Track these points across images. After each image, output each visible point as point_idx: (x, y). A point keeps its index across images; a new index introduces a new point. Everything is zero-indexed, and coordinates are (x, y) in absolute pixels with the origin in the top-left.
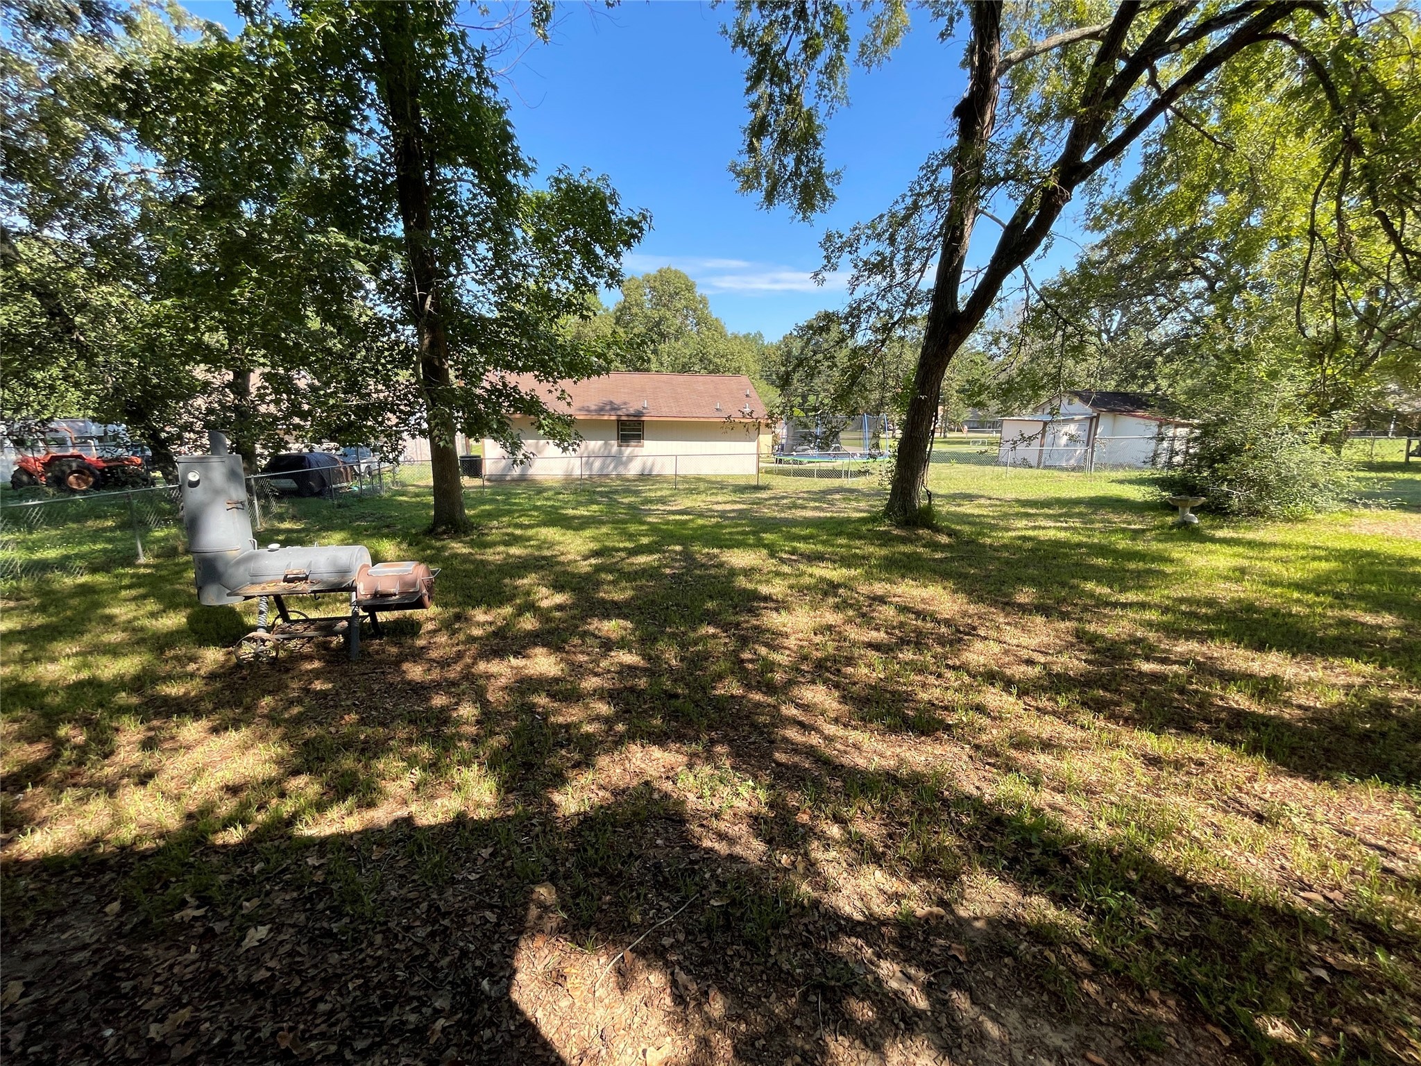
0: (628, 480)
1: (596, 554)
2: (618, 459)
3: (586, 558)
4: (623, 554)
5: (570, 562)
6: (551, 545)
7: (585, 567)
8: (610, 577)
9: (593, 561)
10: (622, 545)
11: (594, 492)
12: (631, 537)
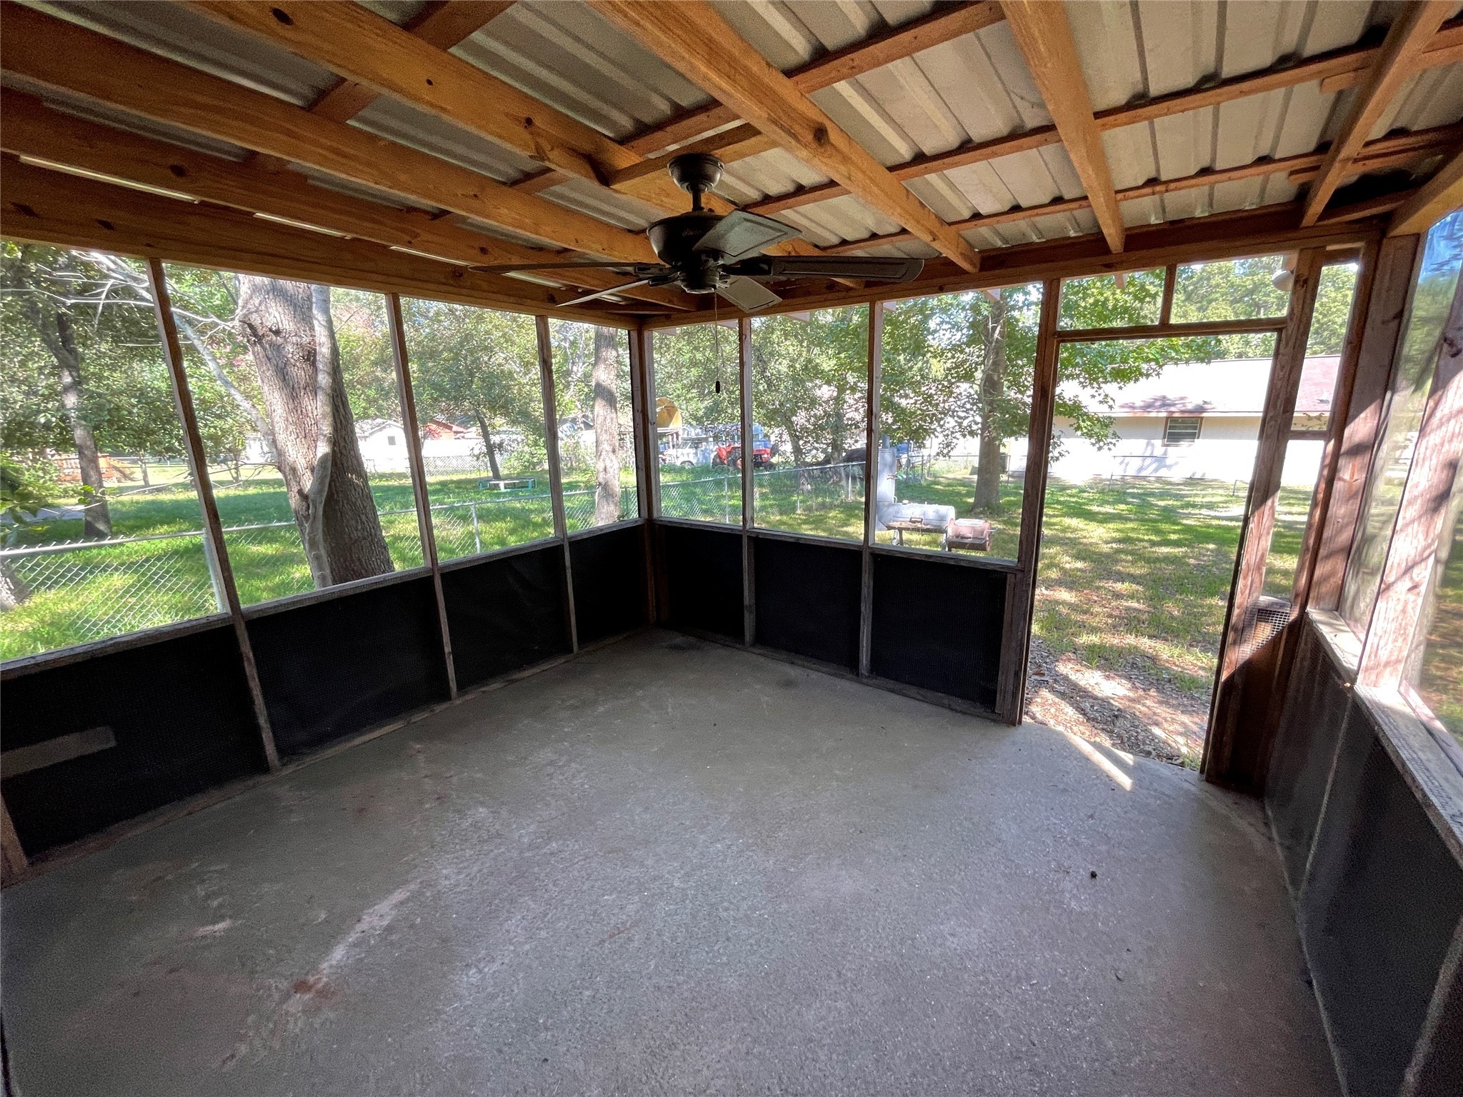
0: (1170, 483)
1: (1119, 541)
2: (1161, 461)
3: (1107, 542)
4: (1146, 544)
5: (1091, 544)
6: (1074, 530)
7: (1106, 548)
8: (1130, 558)
9: (1114, 545)
10: (1146, 538)
11: (1125, 493)
12: (1158, 532)
